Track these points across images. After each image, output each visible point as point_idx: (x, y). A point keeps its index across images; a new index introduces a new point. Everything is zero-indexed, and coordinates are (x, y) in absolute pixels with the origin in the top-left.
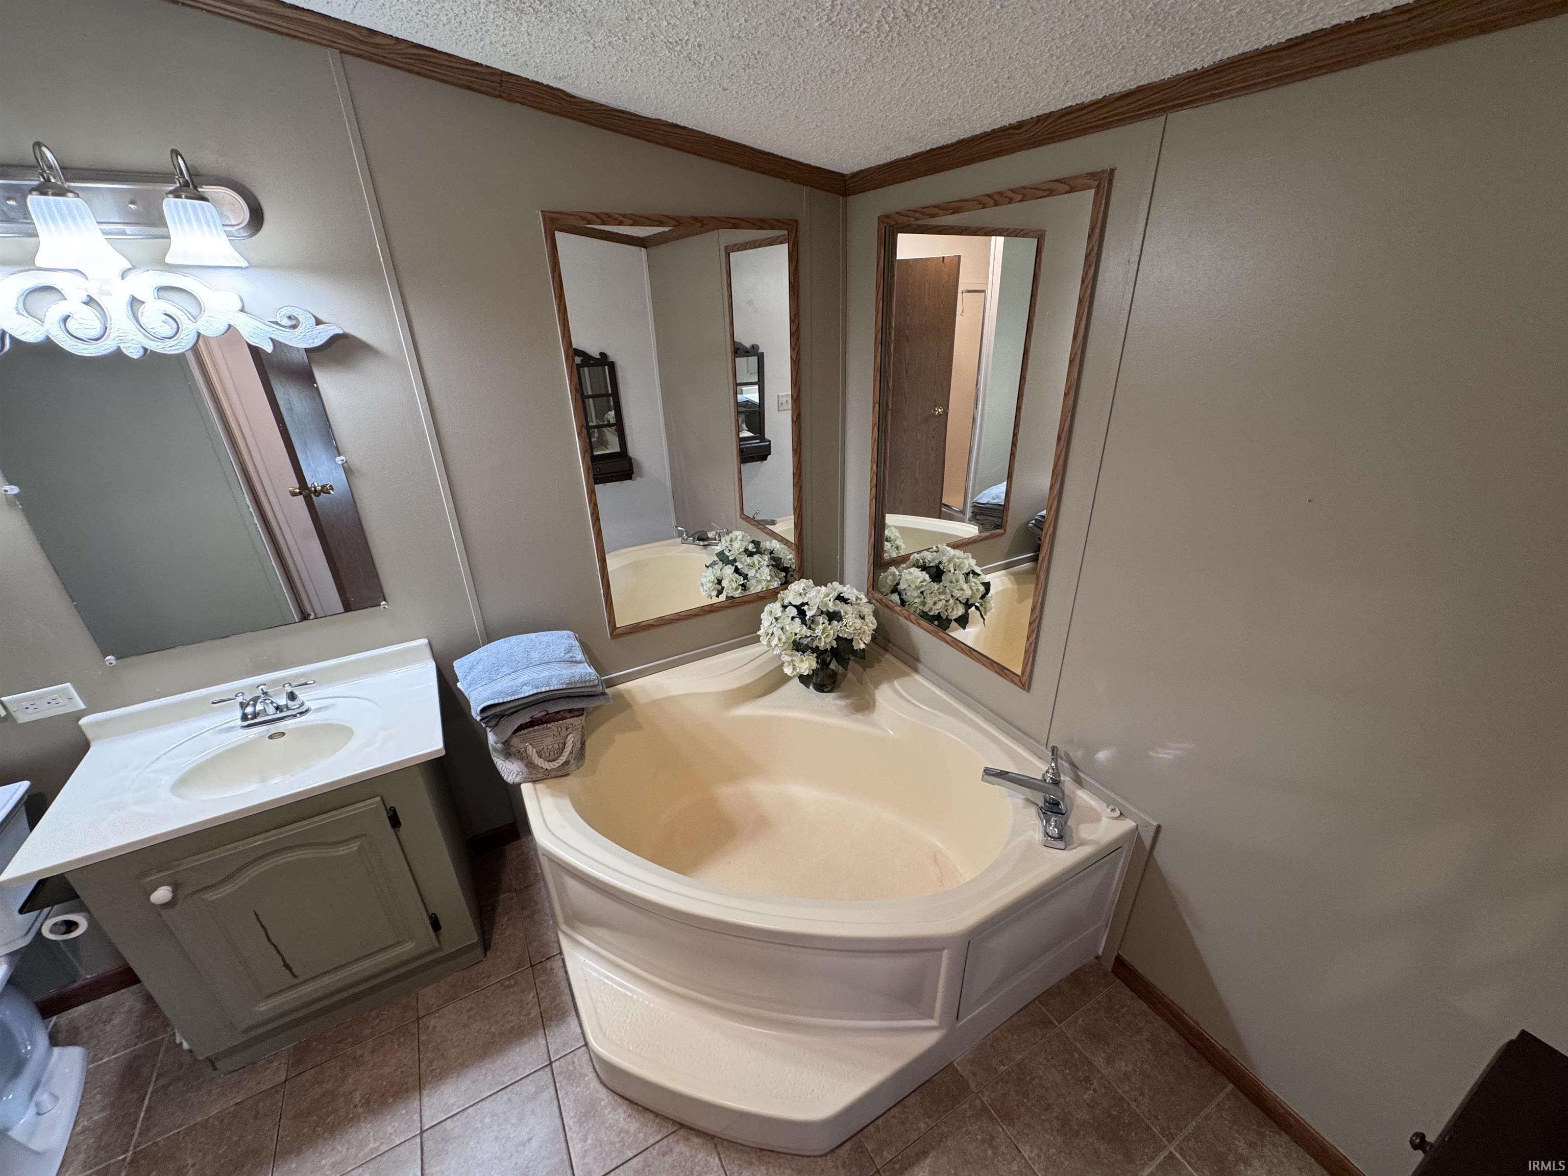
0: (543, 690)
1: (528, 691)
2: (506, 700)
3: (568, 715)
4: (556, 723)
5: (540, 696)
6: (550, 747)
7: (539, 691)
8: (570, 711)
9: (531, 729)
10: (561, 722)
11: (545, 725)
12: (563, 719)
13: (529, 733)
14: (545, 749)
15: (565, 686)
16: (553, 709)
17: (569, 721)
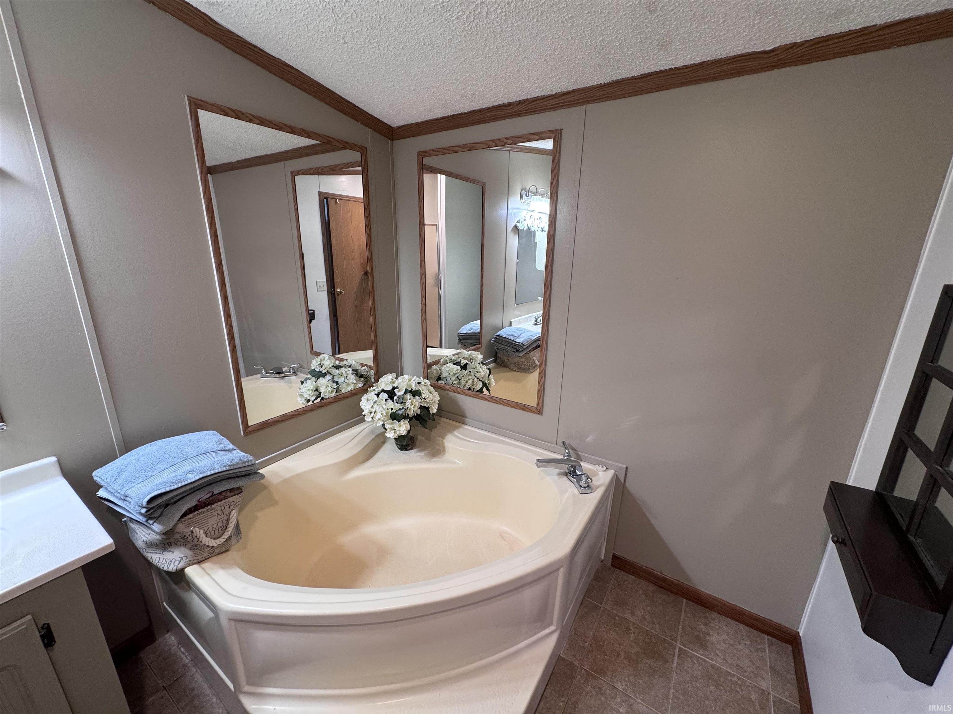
0: (209, 473)
1: (193, 477)
2: (172, 488)
3: (229, 494)
4: (220, 503)
5: (206, 479)
6: (215, 526)
7: (205, 475)
8: (231, 490)
9: (196, 512)
10: (224, 501)
11: (209, 507)
12: (225, 498)
13: (195, 516)
14: (211, 529)
15: (228, 468)
16: (217, 490)
17: (231, 499)
